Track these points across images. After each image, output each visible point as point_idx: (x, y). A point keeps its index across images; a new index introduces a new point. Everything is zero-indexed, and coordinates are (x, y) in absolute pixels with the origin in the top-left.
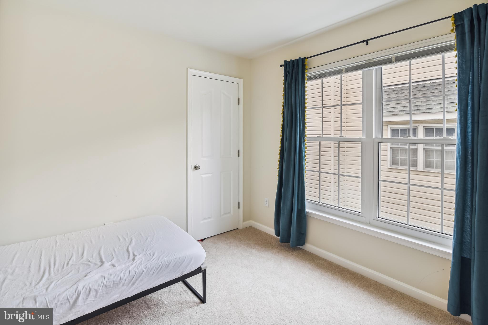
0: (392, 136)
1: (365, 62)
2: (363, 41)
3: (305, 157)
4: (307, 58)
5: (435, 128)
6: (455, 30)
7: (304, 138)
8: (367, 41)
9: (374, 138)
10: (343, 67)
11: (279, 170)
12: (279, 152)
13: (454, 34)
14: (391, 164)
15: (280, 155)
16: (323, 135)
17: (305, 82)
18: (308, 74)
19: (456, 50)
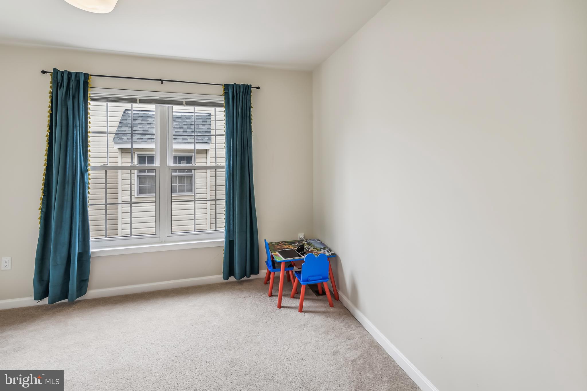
0: (140, 163)
1: (159, 98)
2: (160, 80)
3: (88, 190)
4: (91, 75)
5: (178, 157)
6: (224, 95)
7: (87, 167)
8: (162, 81)
9: (167, 166)
10: (137, 97)
11: (42, 211)
12: (42, 187)
13: (224, 97)
14: (139, 193)
15: (44, 190)
16: (109, 164)
17: (88, 102)
18: (92, 93)
19: (225, 107)
